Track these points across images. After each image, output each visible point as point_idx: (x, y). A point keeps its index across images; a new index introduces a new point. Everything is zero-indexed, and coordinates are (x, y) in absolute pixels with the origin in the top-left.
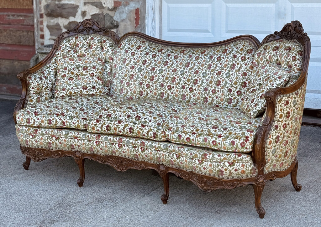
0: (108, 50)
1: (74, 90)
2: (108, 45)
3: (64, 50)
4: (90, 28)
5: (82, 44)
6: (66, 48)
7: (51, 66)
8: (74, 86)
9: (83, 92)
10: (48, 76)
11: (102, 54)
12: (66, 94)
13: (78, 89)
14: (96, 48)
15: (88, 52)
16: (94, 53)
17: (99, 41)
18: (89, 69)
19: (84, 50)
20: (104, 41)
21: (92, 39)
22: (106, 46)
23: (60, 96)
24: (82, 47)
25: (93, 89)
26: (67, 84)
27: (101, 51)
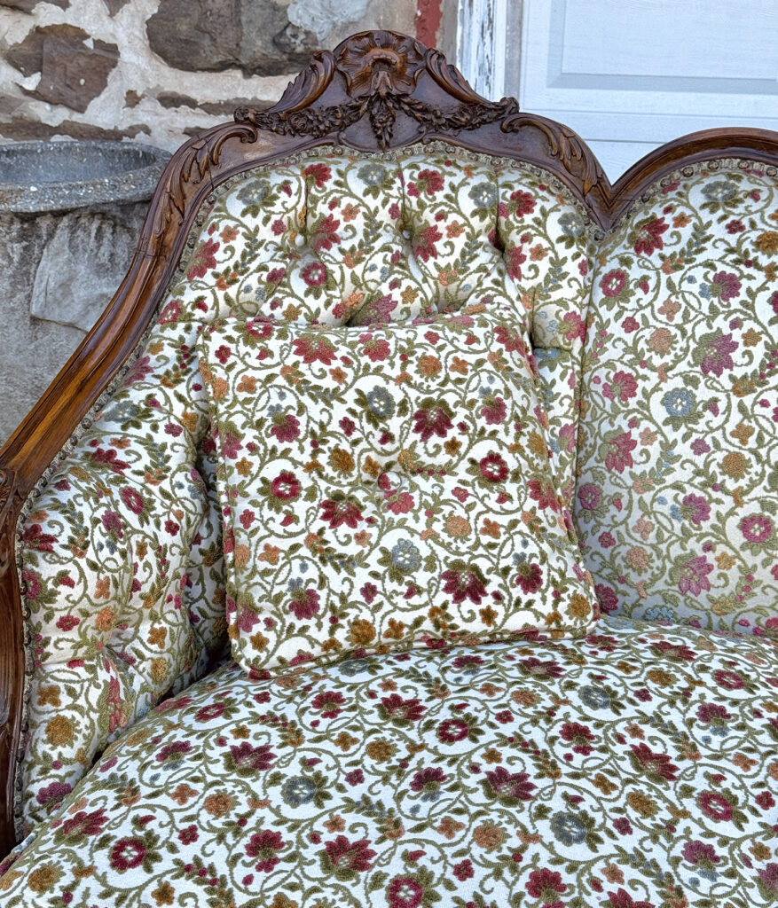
0: (557, 263)
1: (387, 607)
2: (554, 229)
3: (241, 269)
4: (398, 99)
5: (359, 222)
6: (249, 254)
7: (160, 398)
8: (381, 569)
9: (457, 621)
10: (155, 488)
11: (513, 294)
12: (331, 644)
13: (415, 600)
14: (463, 254)
15: (406, 283)
16: (453, 287)
17: (485, 198)
18: (463, 427)
19: (380, 265)
20: (523, 203)
21: (431, 182)
22: (537, 240)
23: (281, 660)
24: (366, 247)
25: (526, 590)
26: (323, 560)
27: (500, 273)
